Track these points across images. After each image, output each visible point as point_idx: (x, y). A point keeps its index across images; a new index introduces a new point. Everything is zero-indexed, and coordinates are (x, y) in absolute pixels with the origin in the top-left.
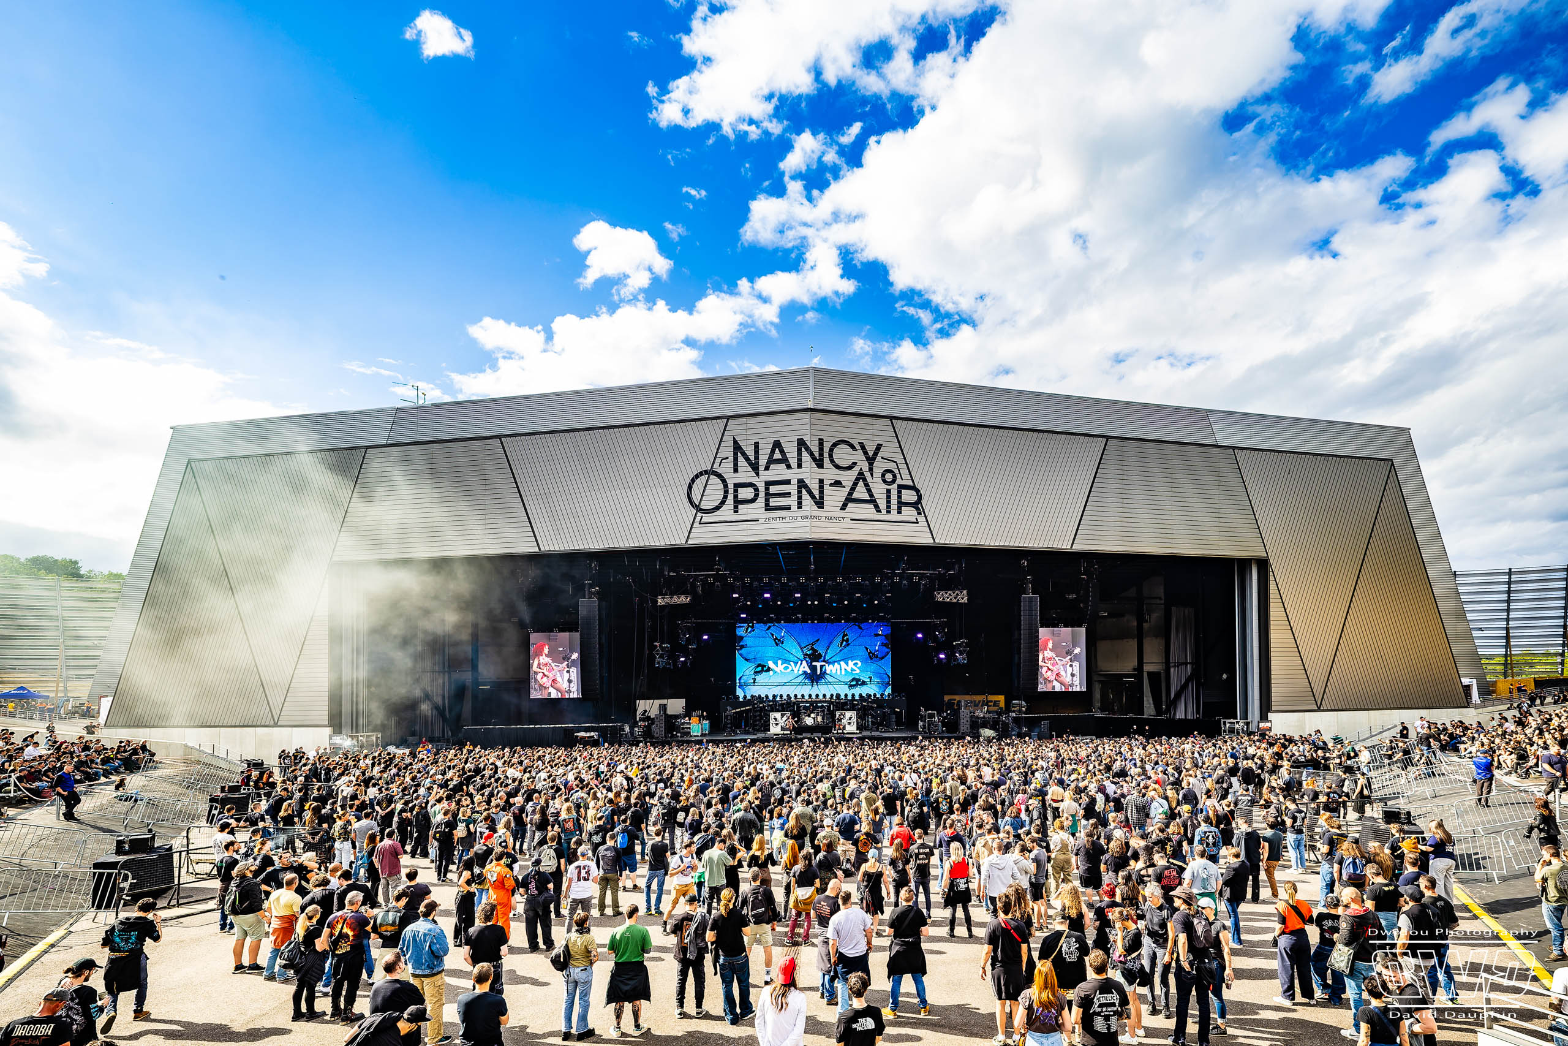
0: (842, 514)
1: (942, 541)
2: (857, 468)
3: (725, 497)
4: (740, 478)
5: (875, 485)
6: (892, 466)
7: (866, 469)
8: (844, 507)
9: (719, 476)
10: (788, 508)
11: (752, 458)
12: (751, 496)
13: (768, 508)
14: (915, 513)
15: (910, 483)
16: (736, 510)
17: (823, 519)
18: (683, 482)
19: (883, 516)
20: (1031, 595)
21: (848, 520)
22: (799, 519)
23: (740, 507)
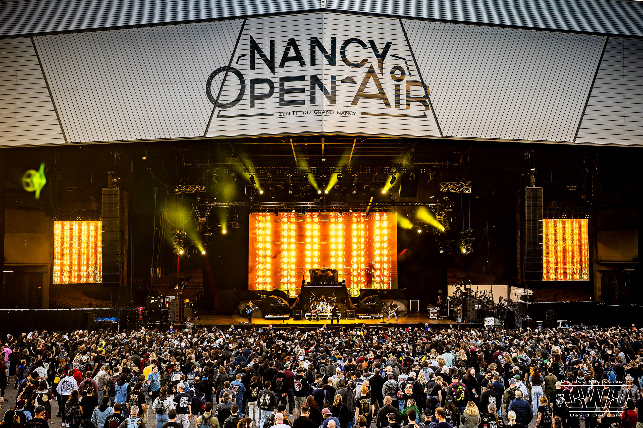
0: (353, 109)
1: (449, 135)
2: (368, 65)
3: (242, 93)
4: (257, 74)
5: (385, 81)
6: (401, 63)
7: (376, 66)
8: (355, 103)
9: (237, 73)
10: (302, 102)
11: (268, 56)
12: (267, 91)
13: (283, 102)
14: (423, 108)
15: (418, 79)
16: (252, 105)
17: (335, 113)
18: (202, 79)
19: (393, 110)
20: (534, 187)
21: (359, 115)
22: (312, 113)
23: (256, 101)
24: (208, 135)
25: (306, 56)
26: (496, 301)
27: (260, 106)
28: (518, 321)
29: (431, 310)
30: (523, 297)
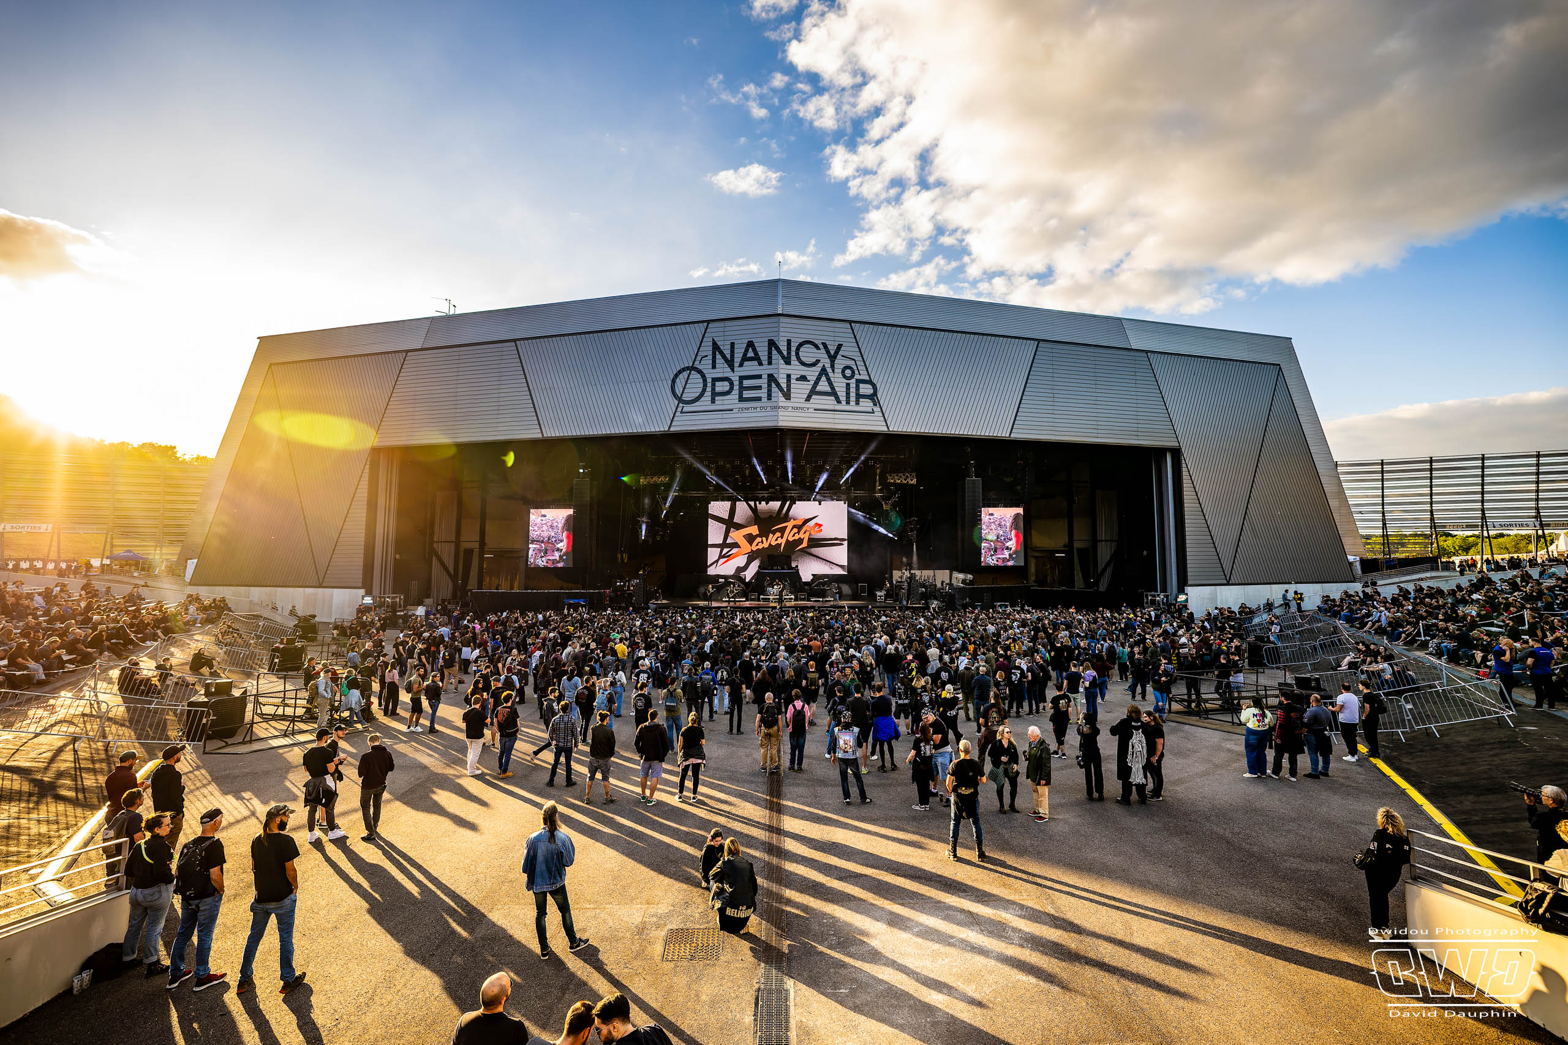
0: (807, 405)
1: (895, 430)
2: (820, 365)
3: (704, 390)
4: (718, 373)
5: (836, 380)
6: (851, 363)
7: (828, 366)
8: (808, 399)
9: (700, 372)
10: (759, 399)
11: (728, 356)
12: (727, 388)
13: (741, 399)
14: (871, 404)
15: (867, 378)
16: (713, 401)
17: (790, 409)
18: (667, 378)
19: (843, 406)
20: (974, 478)
21: (812, 410)
22: (769, 409)
23: (717, 398)
24: (672, 429)
25: (763, 355)
26: (939, 585)
27: (720, 402)
28: (958, 602)
29: (879, 593)
30: (964, 582)
